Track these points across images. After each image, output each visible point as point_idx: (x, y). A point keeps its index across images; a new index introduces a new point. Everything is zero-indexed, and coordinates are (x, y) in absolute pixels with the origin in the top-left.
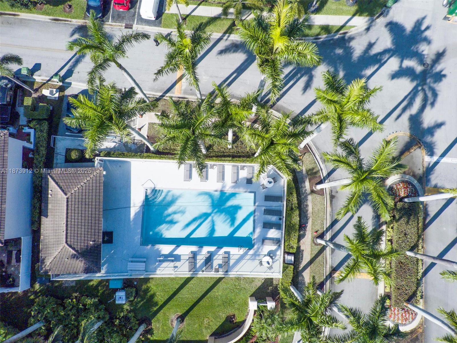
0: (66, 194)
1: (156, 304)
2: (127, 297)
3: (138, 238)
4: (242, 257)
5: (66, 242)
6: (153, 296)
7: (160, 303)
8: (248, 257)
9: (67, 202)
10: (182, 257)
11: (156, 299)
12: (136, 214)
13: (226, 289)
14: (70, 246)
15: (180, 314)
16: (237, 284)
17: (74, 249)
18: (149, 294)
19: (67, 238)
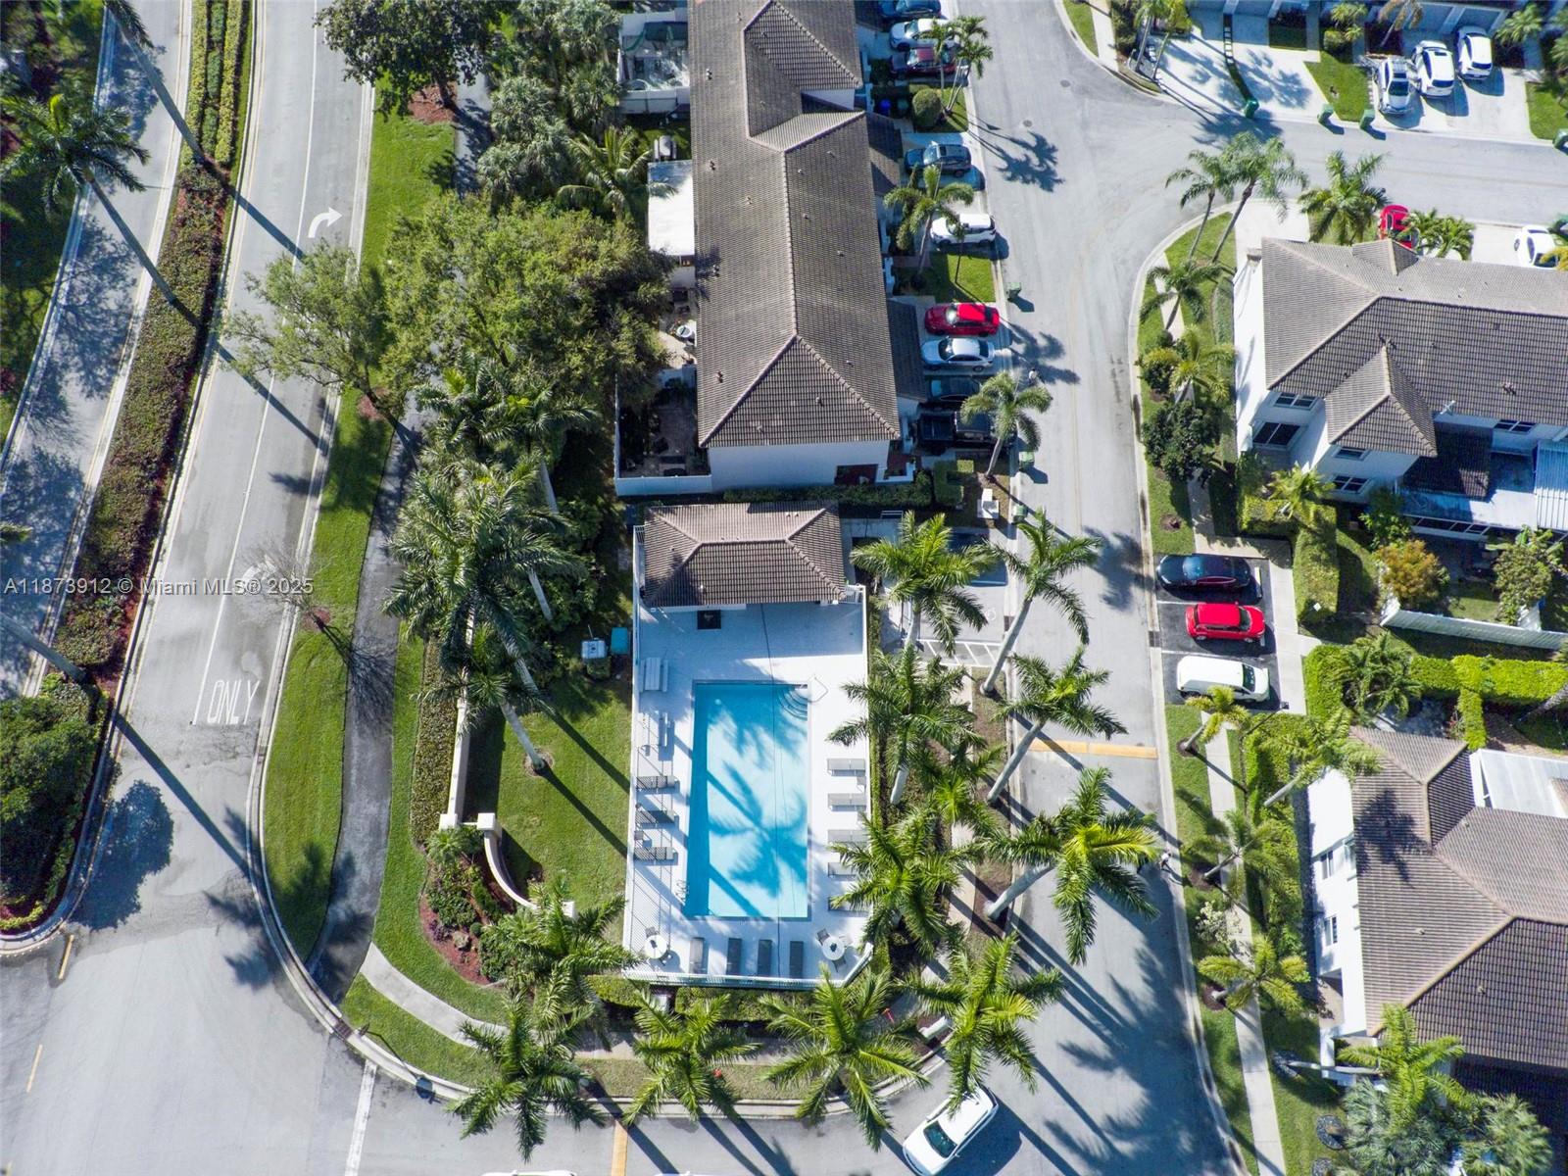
0: (791, 538)
1: (576, 719)
2: (593, 662)
3: (707, 675)
4: (664, 891)
5: (704, 545)
6: (592, 711)
7: (576, 727)
8: (665, 905)
9: (777, 542)
10: (667, 763)
11: (585, 717)
12: (757, 669)
13: (598, 860)
14: (696, 552)
15: (552, 767)
16: (607, 884)
17: (692, 558)
18: (595, 703)
19: (711, 545)
